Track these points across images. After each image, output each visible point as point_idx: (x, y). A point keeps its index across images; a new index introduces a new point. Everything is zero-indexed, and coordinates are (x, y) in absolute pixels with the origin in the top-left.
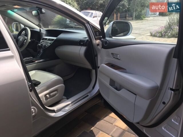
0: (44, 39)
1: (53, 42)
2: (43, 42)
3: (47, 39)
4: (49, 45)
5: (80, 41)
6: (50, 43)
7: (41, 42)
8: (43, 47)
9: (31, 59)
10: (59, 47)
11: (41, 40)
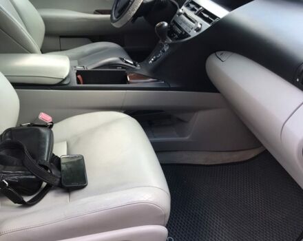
1: (210, 28)
2: (184, 14)
3: (199, 6)
4: (193, 34)
6: (198, 30)
8: (176, 36)
9: (123, 68)
10: (222, 54)
11: (183, 7)
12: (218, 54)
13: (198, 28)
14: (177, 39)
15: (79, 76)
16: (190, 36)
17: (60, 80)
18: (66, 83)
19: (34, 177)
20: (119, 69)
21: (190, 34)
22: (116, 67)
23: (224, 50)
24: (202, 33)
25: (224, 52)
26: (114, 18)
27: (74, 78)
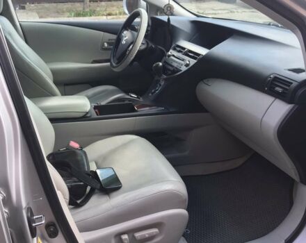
2: (174, 56)
3: (184, 49)
5: (276, 77)
7: (169, 56)
10: (208, 81)
11: (171, 51)
12: (204, 81)
13: (187, 64)
15: (96, 111)
16: (181, 71)
19: (82, 183)
20: (127, 102)
21: (181, 69)
22: (124, 101)
24: (191, 67)
25: (210, 79)
26: (114, 64)
27: (93, 112)
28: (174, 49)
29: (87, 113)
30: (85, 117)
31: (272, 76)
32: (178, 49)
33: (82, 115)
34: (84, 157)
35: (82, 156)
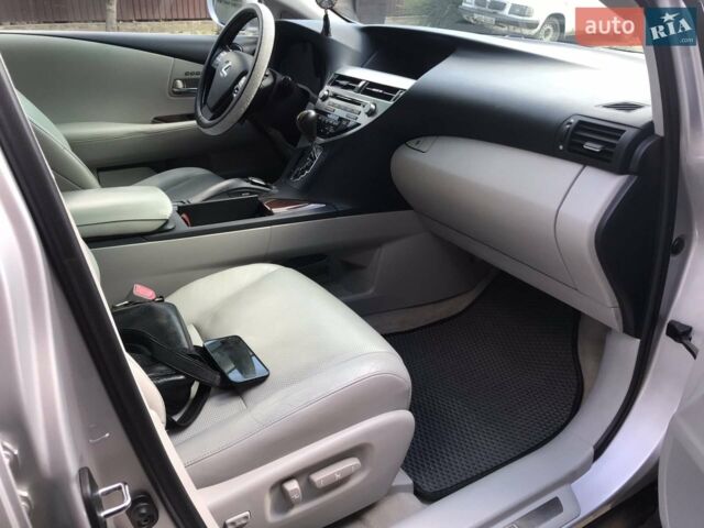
0: (340, 80)
1: (392, 106)
2: (335, 96)
3: (357, 81)
5: (581, 122)
6: (371, 113)
7: (325, 98)
8: (331, 130)
9: (251, 193)
10: (418, 143)
11: (327, 87)
12: (412, 143)
13: (371, 110)
14: (332, 135)
15: (184, 216)
16: (358, 125)
17: (162, 223)
18: (170, 227)
19: (182, 377)
20: (245, 196)
21: (358, 121)
22: (240, 194)
23: (422, 136)
24: (381, 116)
25: (422, 139)
26: (206, 121)
27: (179, 219)
28: (334, 84)
29: (167, 221)
30: (162, 232)
31: (572, 121)
32: (344, 83)
33: (155, 226)
34: (174, 318)
35: (169, 317)
